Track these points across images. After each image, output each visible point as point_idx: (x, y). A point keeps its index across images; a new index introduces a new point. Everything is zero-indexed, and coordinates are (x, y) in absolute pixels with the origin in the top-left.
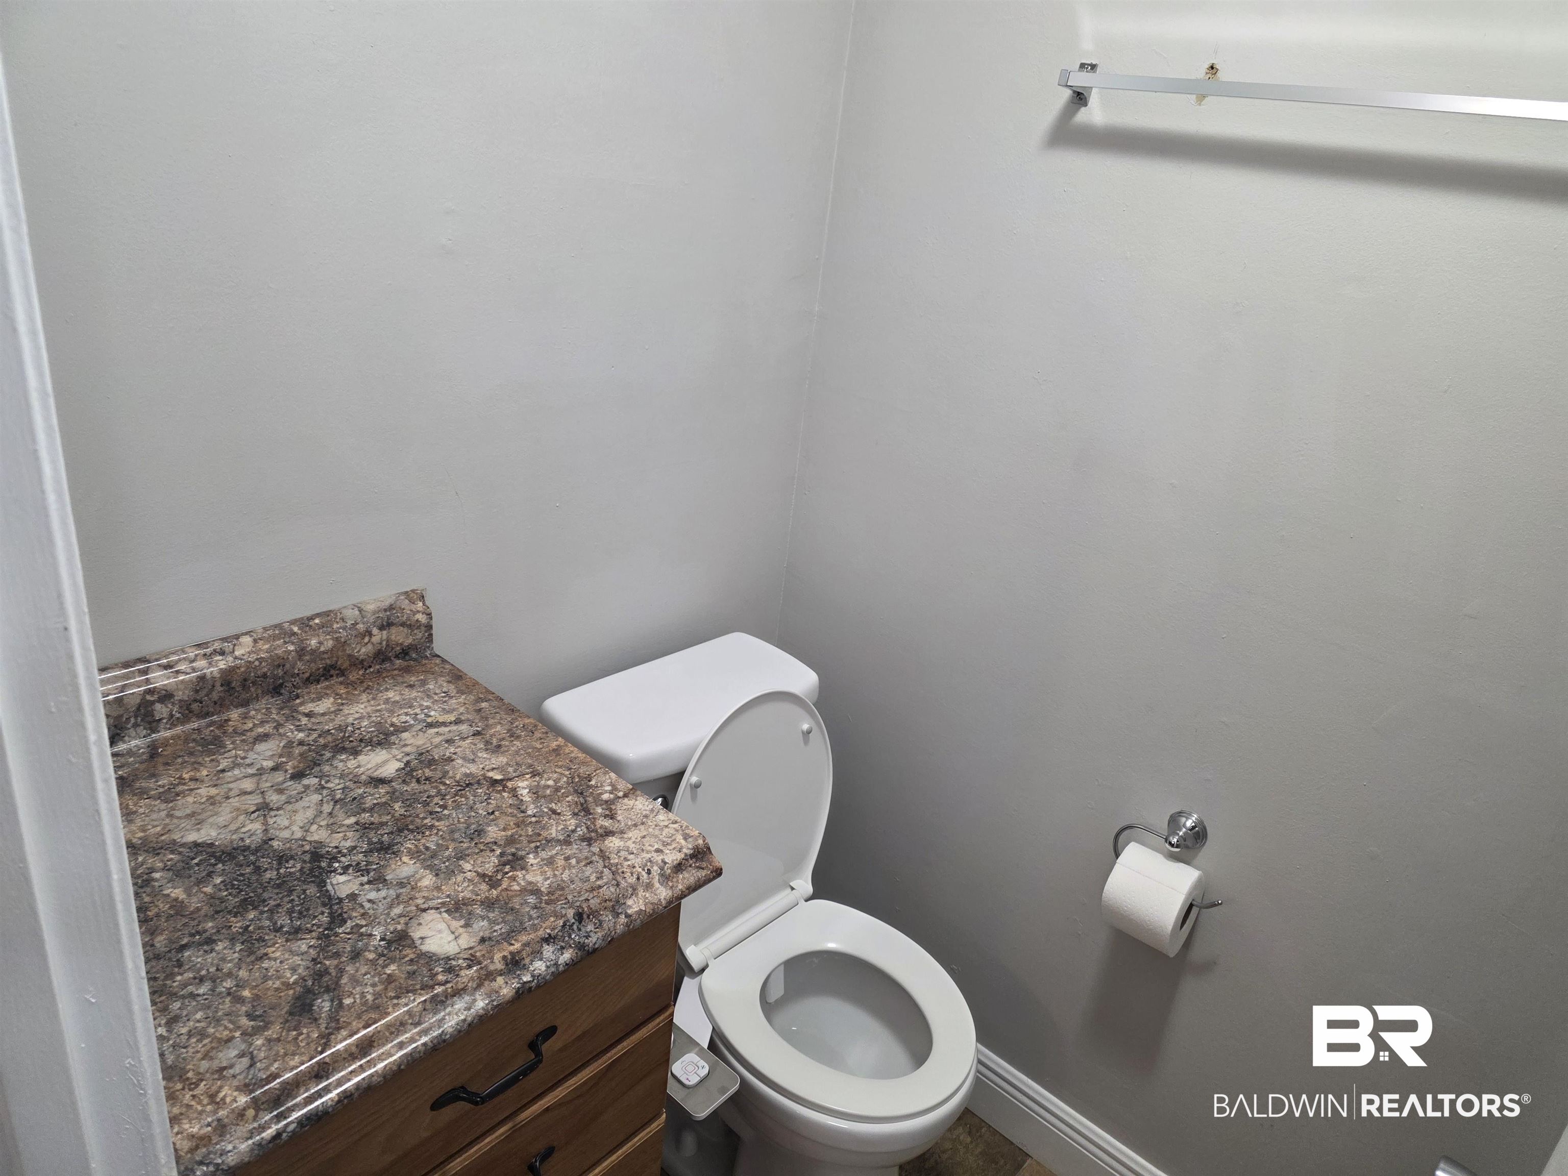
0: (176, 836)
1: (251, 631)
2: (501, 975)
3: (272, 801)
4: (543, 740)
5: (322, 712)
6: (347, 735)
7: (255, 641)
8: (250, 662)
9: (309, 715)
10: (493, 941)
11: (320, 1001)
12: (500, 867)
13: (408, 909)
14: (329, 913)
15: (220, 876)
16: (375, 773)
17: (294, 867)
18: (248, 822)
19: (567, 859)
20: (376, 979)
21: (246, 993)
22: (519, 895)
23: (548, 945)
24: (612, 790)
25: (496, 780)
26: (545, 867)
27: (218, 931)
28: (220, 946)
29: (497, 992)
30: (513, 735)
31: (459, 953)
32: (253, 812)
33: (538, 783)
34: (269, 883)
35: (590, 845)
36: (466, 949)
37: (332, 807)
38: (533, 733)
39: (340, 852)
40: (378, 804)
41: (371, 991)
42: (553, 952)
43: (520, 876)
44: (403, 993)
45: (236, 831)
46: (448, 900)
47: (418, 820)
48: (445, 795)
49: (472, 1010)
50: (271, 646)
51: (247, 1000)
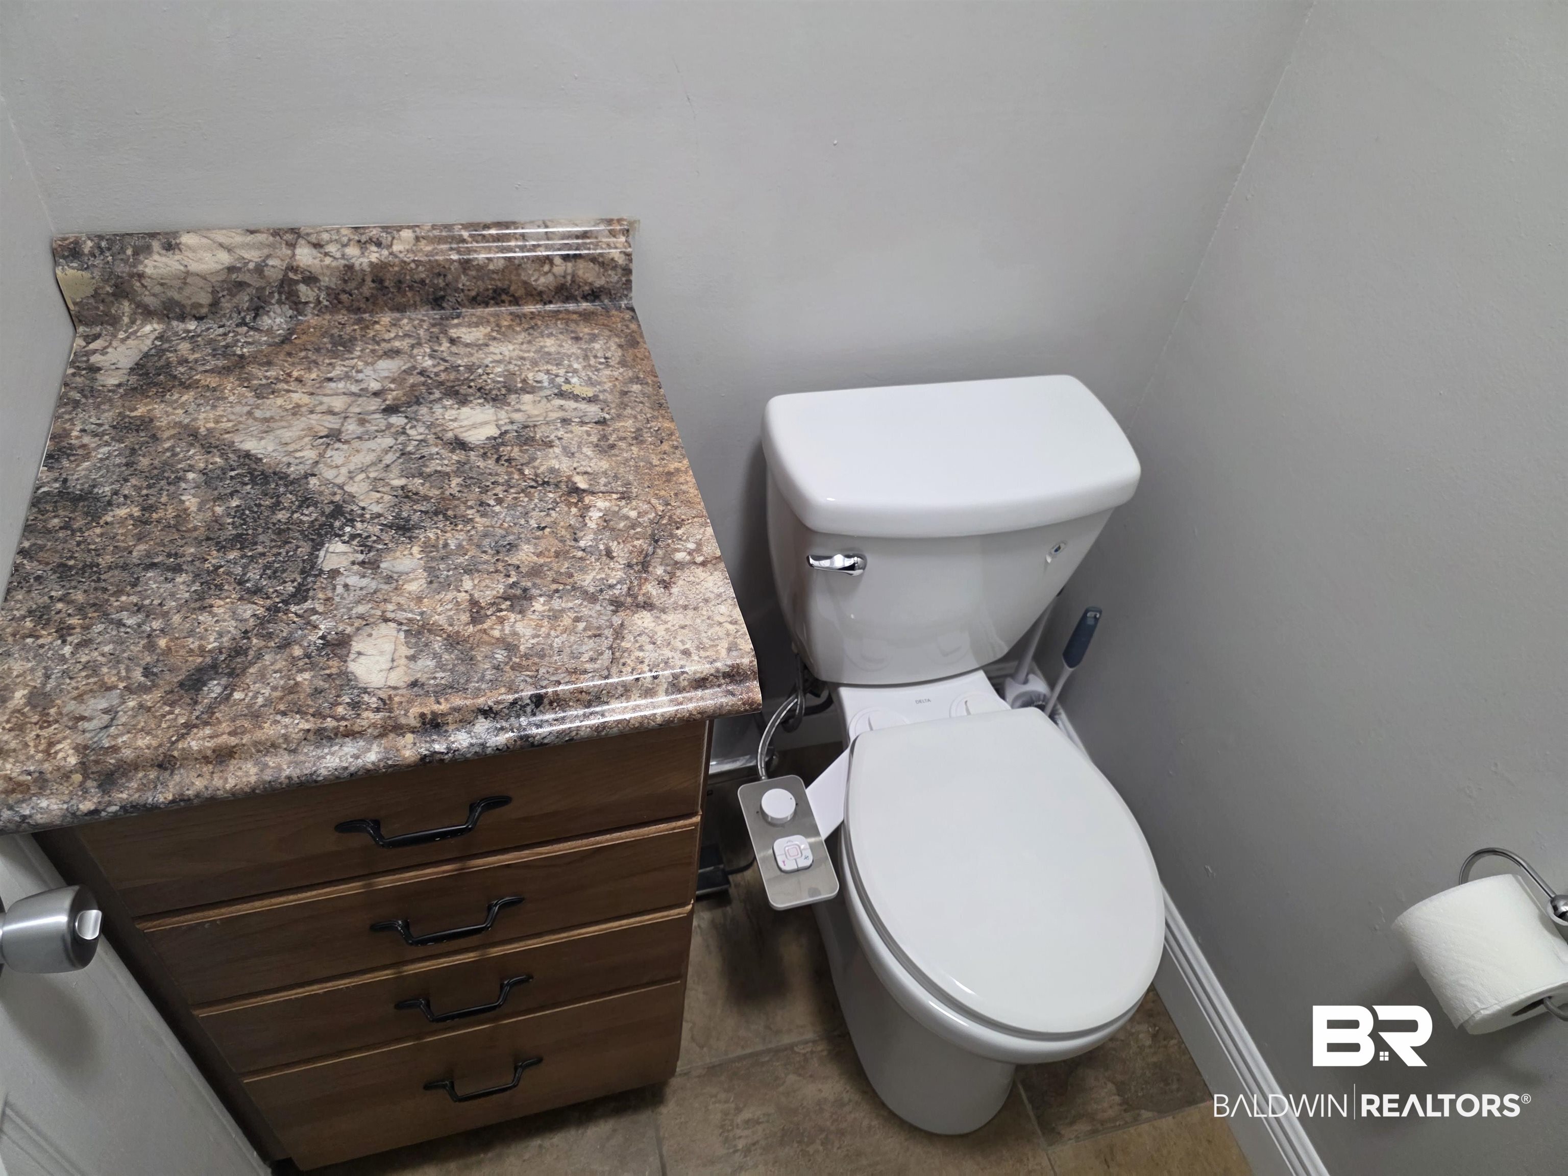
0: (237, 439)
1: (418, 226)
2: (413, 732)
3: (347, 430)
4: (665, 456)
5: (469, 341)
6: (472, 378)
7: (417, 239)
8: (405, 262)
9: (453, 341)
10: (423, 689)
11: (215, 682)
12: (500, 600)
13: (373, 612)
14: (299, 584)
15: (240, 499)
16: (464, 434)
17: (309, 515)
18: (310, 446)
19: (577, 620)
20: (282, 682)
21: (162, 643)
22: (493, 644)
23: (486, 718)
24: (694, 550)
25: (577, 488)
26: (546, 620)
27: (193, 561)
28: (180, 579)
29: (398, 750)
30: (638, 438)
31: (379, 689)
32: (321, 437)
33: (620, 509)
34: (274, 524)
35: (615, 612)
36: (390, 687)
37: (395, 458)
38: (662, 442)
39: (362, 515)
40: (440, 472)
41: (267, 695)
42: (488, 729)
43: (512, 620)
44: (292, 711)
45: (289, 454)
46: (418, 618)
47: (463, 508)
48: (511, 487)
49: (360, 761)
50: (434, 249)
51: (159, 651)
